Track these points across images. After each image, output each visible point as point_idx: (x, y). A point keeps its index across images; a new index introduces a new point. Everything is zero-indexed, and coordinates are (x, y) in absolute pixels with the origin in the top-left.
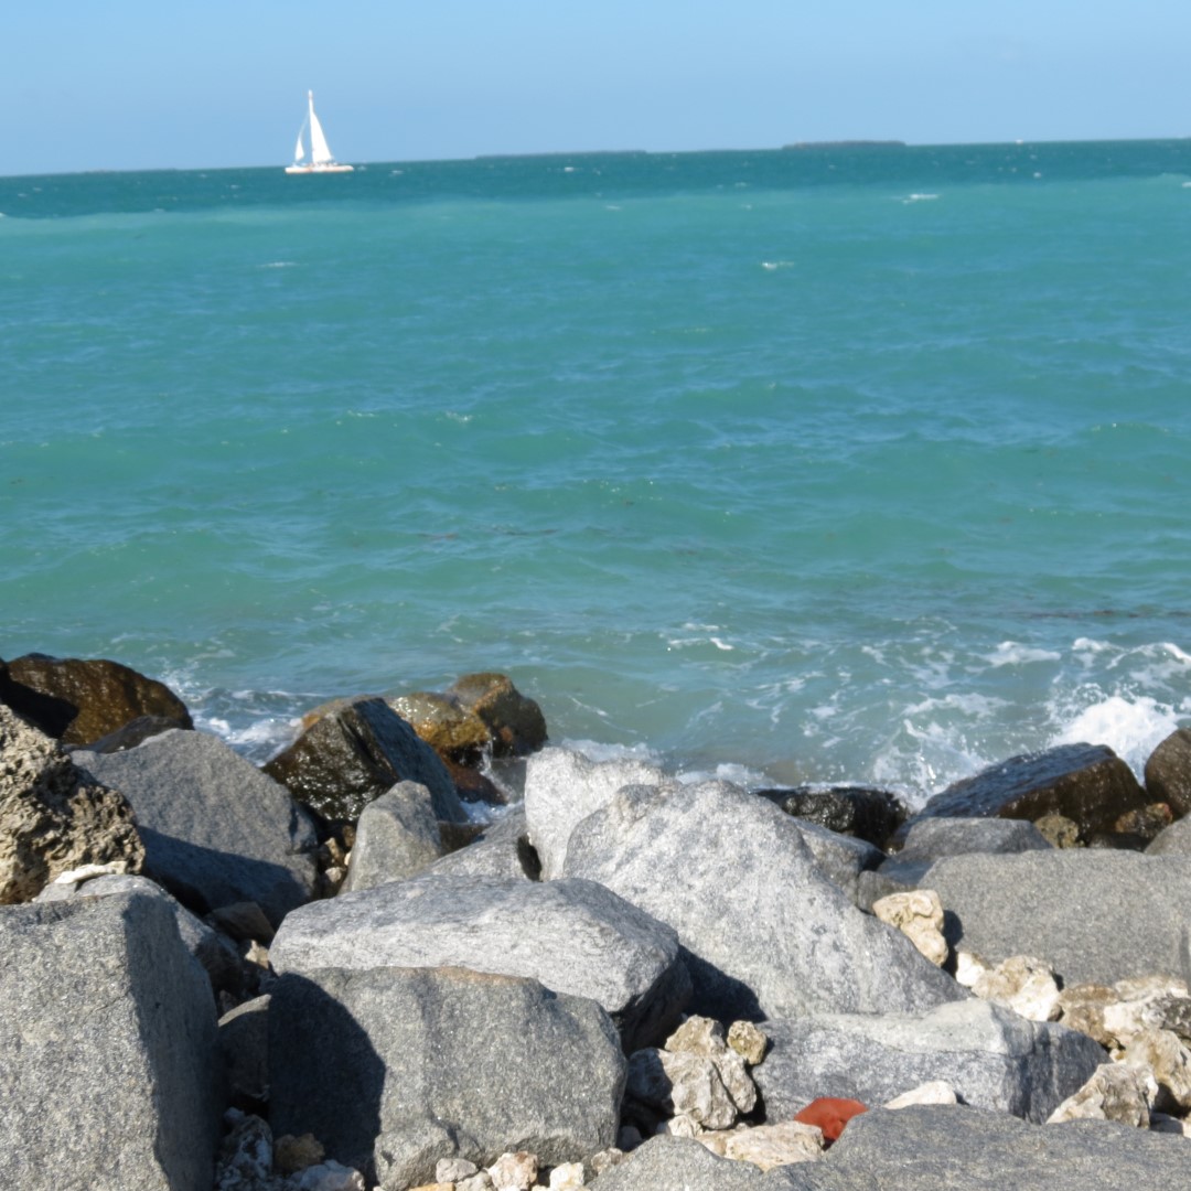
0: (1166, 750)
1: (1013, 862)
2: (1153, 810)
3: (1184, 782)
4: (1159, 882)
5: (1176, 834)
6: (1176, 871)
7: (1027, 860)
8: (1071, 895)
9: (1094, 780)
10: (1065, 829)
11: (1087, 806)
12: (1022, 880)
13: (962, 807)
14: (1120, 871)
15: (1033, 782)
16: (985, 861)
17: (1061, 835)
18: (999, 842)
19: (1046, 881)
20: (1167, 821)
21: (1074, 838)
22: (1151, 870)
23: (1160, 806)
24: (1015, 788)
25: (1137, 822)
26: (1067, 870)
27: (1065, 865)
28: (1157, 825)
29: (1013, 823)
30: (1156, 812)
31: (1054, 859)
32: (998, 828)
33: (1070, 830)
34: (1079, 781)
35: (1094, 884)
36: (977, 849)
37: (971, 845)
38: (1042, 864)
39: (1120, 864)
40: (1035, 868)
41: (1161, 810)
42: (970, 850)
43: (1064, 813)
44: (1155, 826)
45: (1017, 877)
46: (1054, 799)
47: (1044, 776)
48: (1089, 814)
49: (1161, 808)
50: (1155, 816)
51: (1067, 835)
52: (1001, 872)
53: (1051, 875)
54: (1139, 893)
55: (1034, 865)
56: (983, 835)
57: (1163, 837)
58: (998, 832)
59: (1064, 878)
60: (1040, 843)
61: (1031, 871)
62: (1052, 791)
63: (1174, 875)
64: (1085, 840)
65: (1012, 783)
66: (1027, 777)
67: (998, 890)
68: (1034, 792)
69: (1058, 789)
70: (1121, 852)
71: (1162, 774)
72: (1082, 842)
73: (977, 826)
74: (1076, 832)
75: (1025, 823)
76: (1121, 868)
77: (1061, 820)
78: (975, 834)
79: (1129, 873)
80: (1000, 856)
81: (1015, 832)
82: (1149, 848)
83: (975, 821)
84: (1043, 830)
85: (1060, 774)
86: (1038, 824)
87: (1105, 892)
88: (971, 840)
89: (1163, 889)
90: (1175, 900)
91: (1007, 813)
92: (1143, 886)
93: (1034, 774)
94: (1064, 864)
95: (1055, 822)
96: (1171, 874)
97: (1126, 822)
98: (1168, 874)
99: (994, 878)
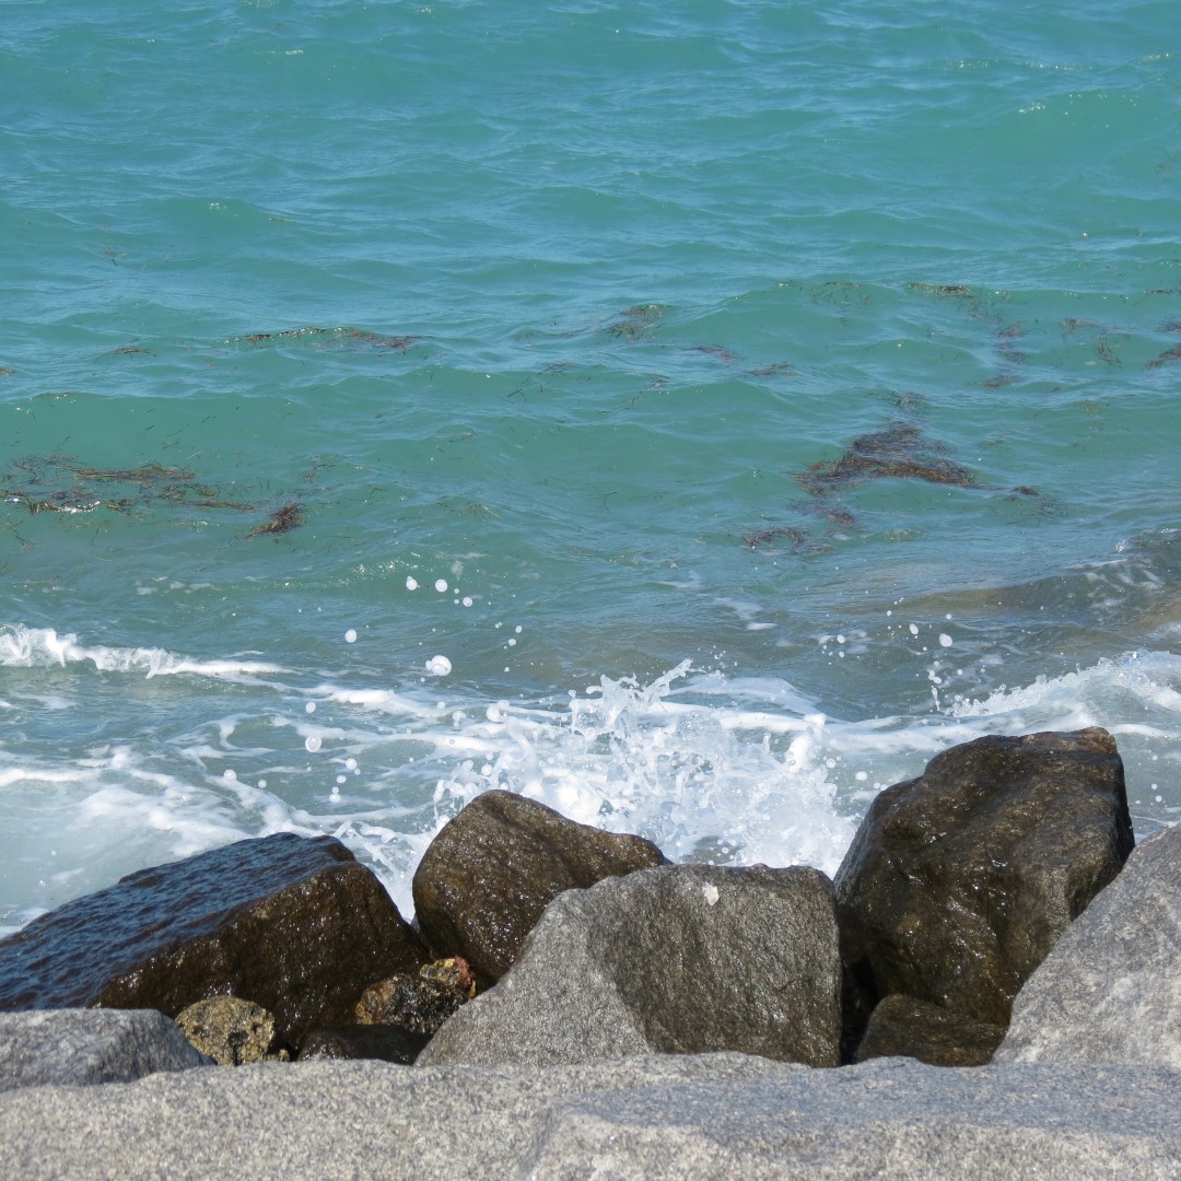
0: (457, 841)
1: (120, 1101)
2: (434, 972)
3: (499, 909)
4: (436, 1124)
5: (481, 1021)
6: (471, 1098)
7: (149, 1096)
8: (247, 1168)
9: (305, 916)
10: (246, 1025)
11: (294, 972)
12: (139, 1140)
13: (18, 990)
14: (352, 1106)
15: (172, 927)
16: (54, 1102)
17: (237, 1038)
18: (92, 1060)
19: (191, 1138)
20: (465, 993)
21: (264, 1044)
22: (417, 1101)
23: (449, 963)
24: (137, 940)
25: (400, 1001)
26: (238, 1111)
27: (233, 1101)
28: (444, 1005)
29: (123, 1017)
30: (440, 977)
31: (208, 1090)
32: (88, 1030)
33: (254, 1028)
34: (273, 920)
35: (297, 1138)
36: (42, 1079)
37: (28, 1070)
38: (182, 1102)
39: (350, 1090)
40: (166, 1111)
41: (453, 970)
42: (27, 1083)
43: (240, 993)
44: (440, 1009)
45: (129, 1134)
46: (220, 960)
47: (197, 913)
48: (297, 989)
49: (451, 968)
50: (438, 986)
51: (251, 1038)
52: (94, 1124)
53: (203, 1126)
54: (394, 1153)
55: (163, 1104)
56: (55, 1047)
57: (454, 1029)
58: (89, 1038)
59: (232, 1130)
60: (183, 1057)
61: (158, 1119)
62: (215, 944)
63: (467, 1108)
64: (289, 1046)
65: (127, 930)
66: (160, 916)
67: (87, 1166)
68: (174, 948)
69: (227, 938)
70: (354, 1063)
71: (453, 892)
72: (283, 1052)
73: (40, 1028)
74: (268, 1030)
75: (149, 1015)
76: (354, 1098)
77: (236, 1005)
78: (39, 1046)
79: (371, 1108)
80: (90, 1090)
81: (127, 1037)
82: (423, 1055)
83: (38, 1018)
84: (197, 1030)
85: (232, 904)
86: (187, 1018)
87: (322, 1153)
88: (31, 1060)
89: (446, 1141)
90: (472, 1161)
91: (116, 998)
92: (400, 1135)
93: (176, 908)
94: (231, 1097)
95: (224, 1010)
96: (461, 1107)
97: (380, 1000)
98: (456, 1106)
99: (78, 1140)
